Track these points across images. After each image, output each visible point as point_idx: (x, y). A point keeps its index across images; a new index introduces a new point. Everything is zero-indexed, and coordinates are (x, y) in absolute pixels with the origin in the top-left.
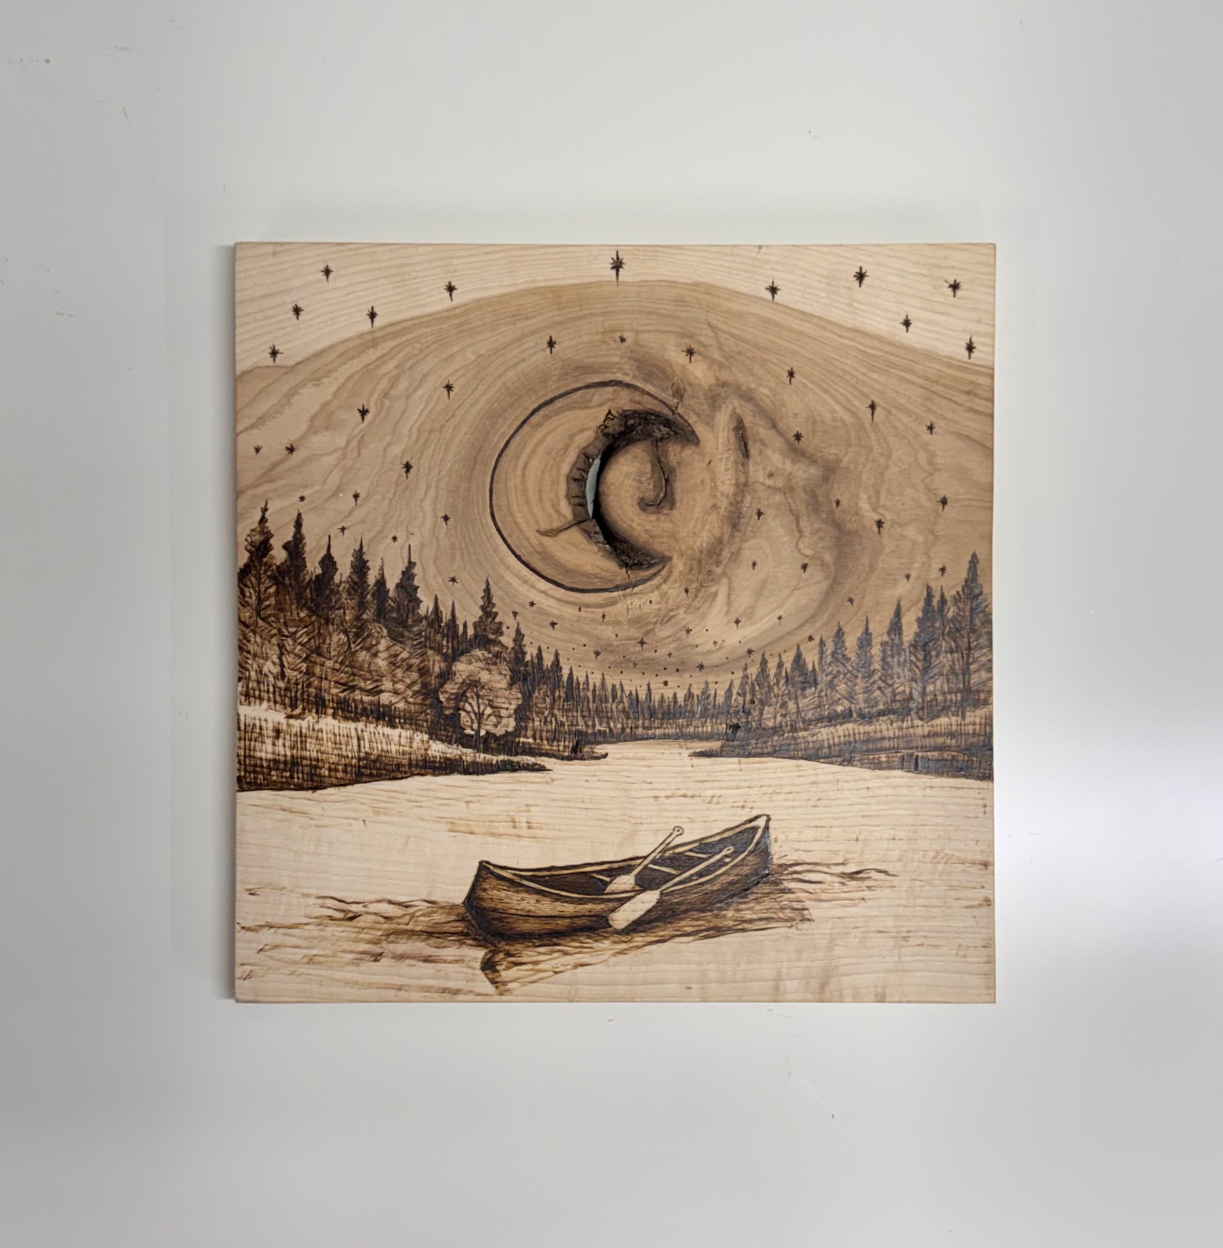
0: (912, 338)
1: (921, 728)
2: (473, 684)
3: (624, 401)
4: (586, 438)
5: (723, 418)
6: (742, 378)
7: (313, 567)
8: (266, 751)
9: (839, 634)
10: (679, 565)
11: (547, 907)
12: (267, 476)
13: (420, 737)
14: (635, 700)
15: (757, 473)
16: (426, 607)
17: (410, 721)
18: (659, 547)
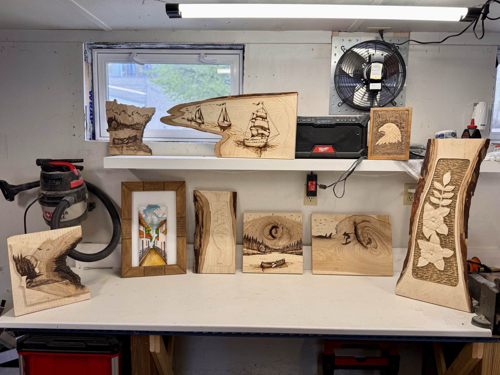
0: (296, 220)
1: (297, 251)
2: (261, 247)
3: (273, 225)
4: (270, 228)
5: (281, 226)
7: (249, 238)
8: (245, 252)
9: (290, 244)
10: (278, 238)
11: (267, 265)
12: (246, 231)
13: (257, 251)
15: (284, 231)
16: (258, 241)
18: (276, 236)
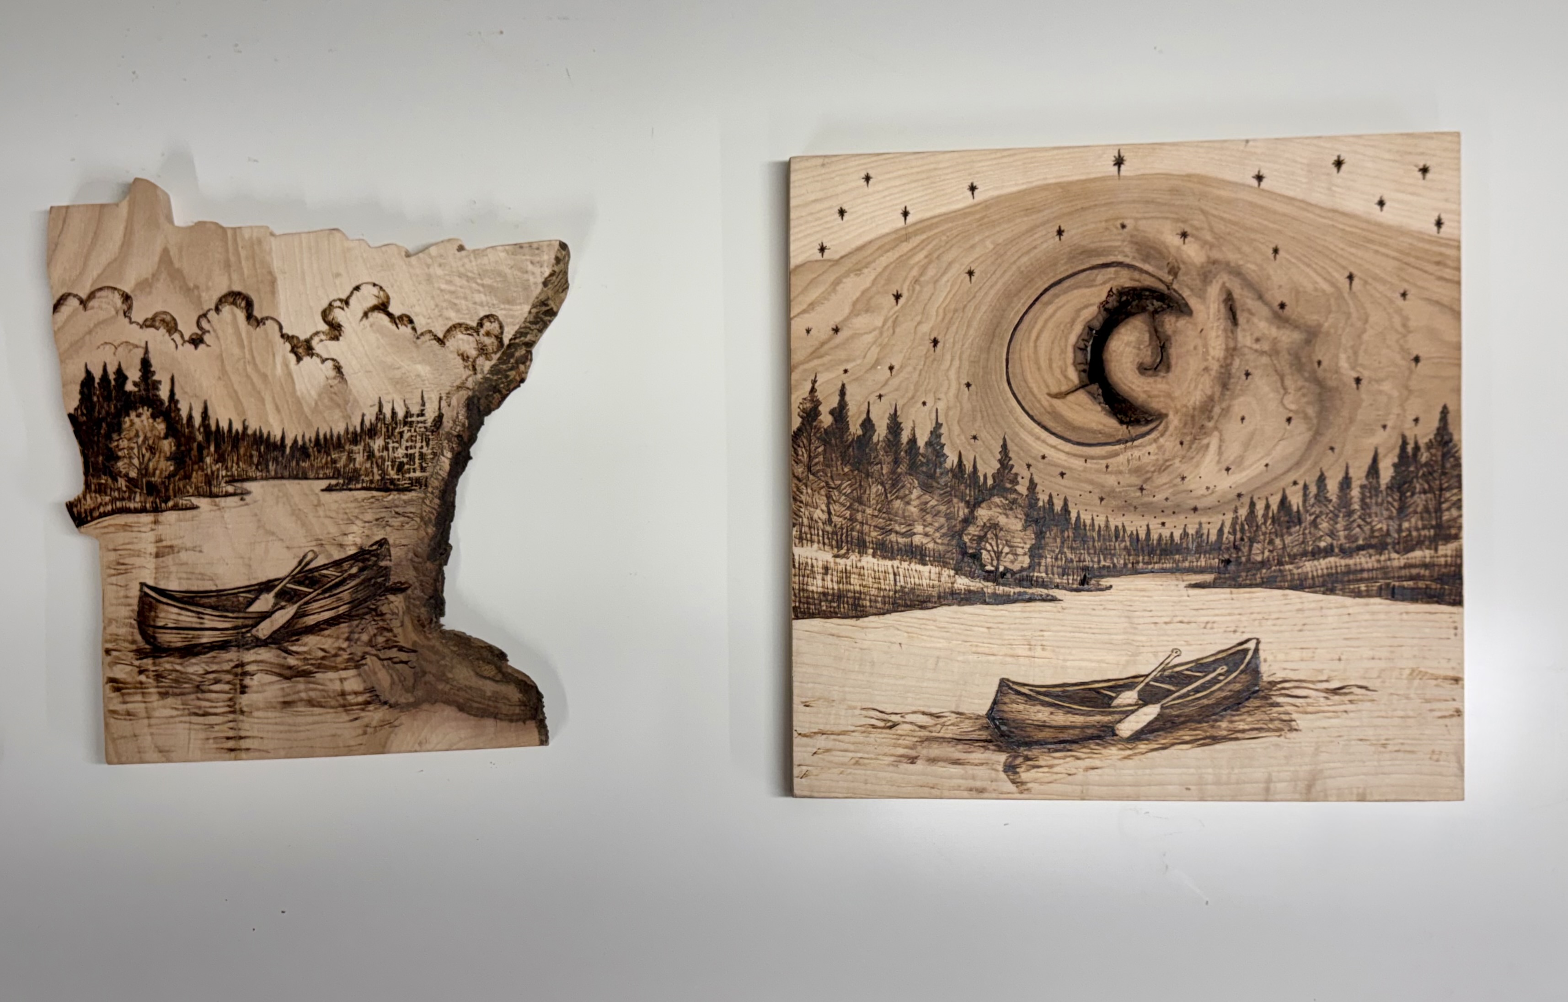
0: (1387, 216)
1: (1397, 560)
2: (994, 526)
3: (1125, 279)
4: (1091, 312)
5: (1214, 292)
6: (1232, 257)
7: (855, 428)
8: (816, 585)
9: (1321, 480)
10: (1174, 421)
11: (1060, 718)
12: (816, 354)
13: (947, 573)
14: (1135, 538)
15: (1244, 339)
16: (952, 460)
17: (940, 560)
18: (1156, 405)
